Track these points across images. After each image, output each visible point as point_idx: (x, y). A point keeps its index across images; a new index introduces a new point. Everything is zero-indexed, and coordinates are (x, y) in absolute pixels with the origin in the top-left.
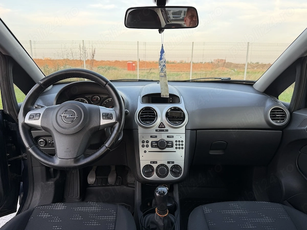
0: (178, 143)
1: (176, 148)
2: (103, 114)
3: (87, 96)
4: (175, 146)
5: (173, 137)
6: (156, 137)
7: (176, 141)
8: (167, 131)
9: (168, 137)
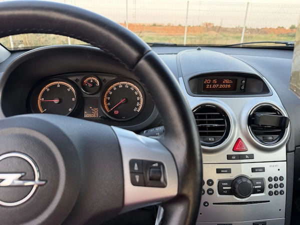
0: (273, 183)
1: (270, 194)
2: (132, 163)
3: (73, 79)
4: (267, 190)
5: (263, 169)
6: (229, 171)
7: (270, 179)
8: (251, 157)
9: (253, 170)
